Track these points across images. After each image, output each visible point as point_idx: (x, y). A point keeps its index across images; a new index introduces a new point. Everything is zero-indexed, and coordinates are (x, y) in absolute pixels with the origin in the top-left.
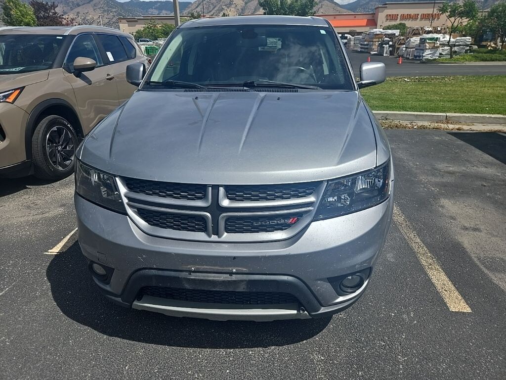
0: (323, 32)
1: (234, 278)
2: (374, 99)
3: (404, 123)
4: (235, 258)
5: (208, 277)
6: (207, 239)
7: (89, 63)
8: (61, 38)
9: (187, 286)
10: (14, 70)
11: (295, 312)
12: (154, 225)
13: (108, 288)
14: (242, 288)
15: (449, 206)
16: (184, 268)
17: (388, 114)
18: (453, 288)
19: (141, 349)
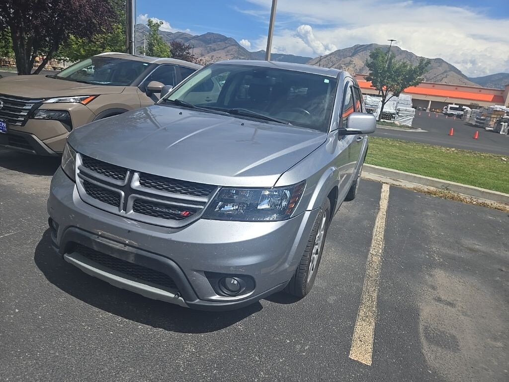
0: (327, 81)
1: (127, 249)
2: (445, 168)
3: (462, 196)
4: (129, 231)
5: (109, 243)
6: (117, 212)
7: (160, 87)
8: (147, 65)
9: (95, 248)
10: (103, 83)
11: (173, 296)
12: (89, 194)
13: (54, 241)
14: (131, 260)
15: (441, 277)
16: (95, 231)
17: (450, 184)
18: (371, 341)
19: (65, 297)
